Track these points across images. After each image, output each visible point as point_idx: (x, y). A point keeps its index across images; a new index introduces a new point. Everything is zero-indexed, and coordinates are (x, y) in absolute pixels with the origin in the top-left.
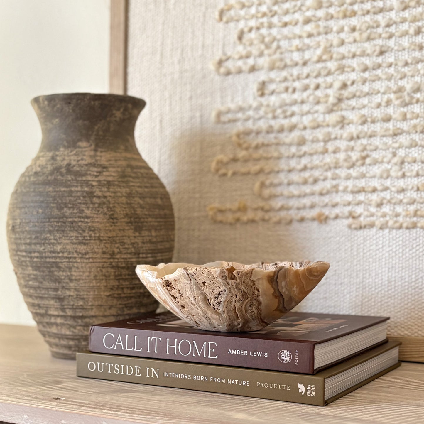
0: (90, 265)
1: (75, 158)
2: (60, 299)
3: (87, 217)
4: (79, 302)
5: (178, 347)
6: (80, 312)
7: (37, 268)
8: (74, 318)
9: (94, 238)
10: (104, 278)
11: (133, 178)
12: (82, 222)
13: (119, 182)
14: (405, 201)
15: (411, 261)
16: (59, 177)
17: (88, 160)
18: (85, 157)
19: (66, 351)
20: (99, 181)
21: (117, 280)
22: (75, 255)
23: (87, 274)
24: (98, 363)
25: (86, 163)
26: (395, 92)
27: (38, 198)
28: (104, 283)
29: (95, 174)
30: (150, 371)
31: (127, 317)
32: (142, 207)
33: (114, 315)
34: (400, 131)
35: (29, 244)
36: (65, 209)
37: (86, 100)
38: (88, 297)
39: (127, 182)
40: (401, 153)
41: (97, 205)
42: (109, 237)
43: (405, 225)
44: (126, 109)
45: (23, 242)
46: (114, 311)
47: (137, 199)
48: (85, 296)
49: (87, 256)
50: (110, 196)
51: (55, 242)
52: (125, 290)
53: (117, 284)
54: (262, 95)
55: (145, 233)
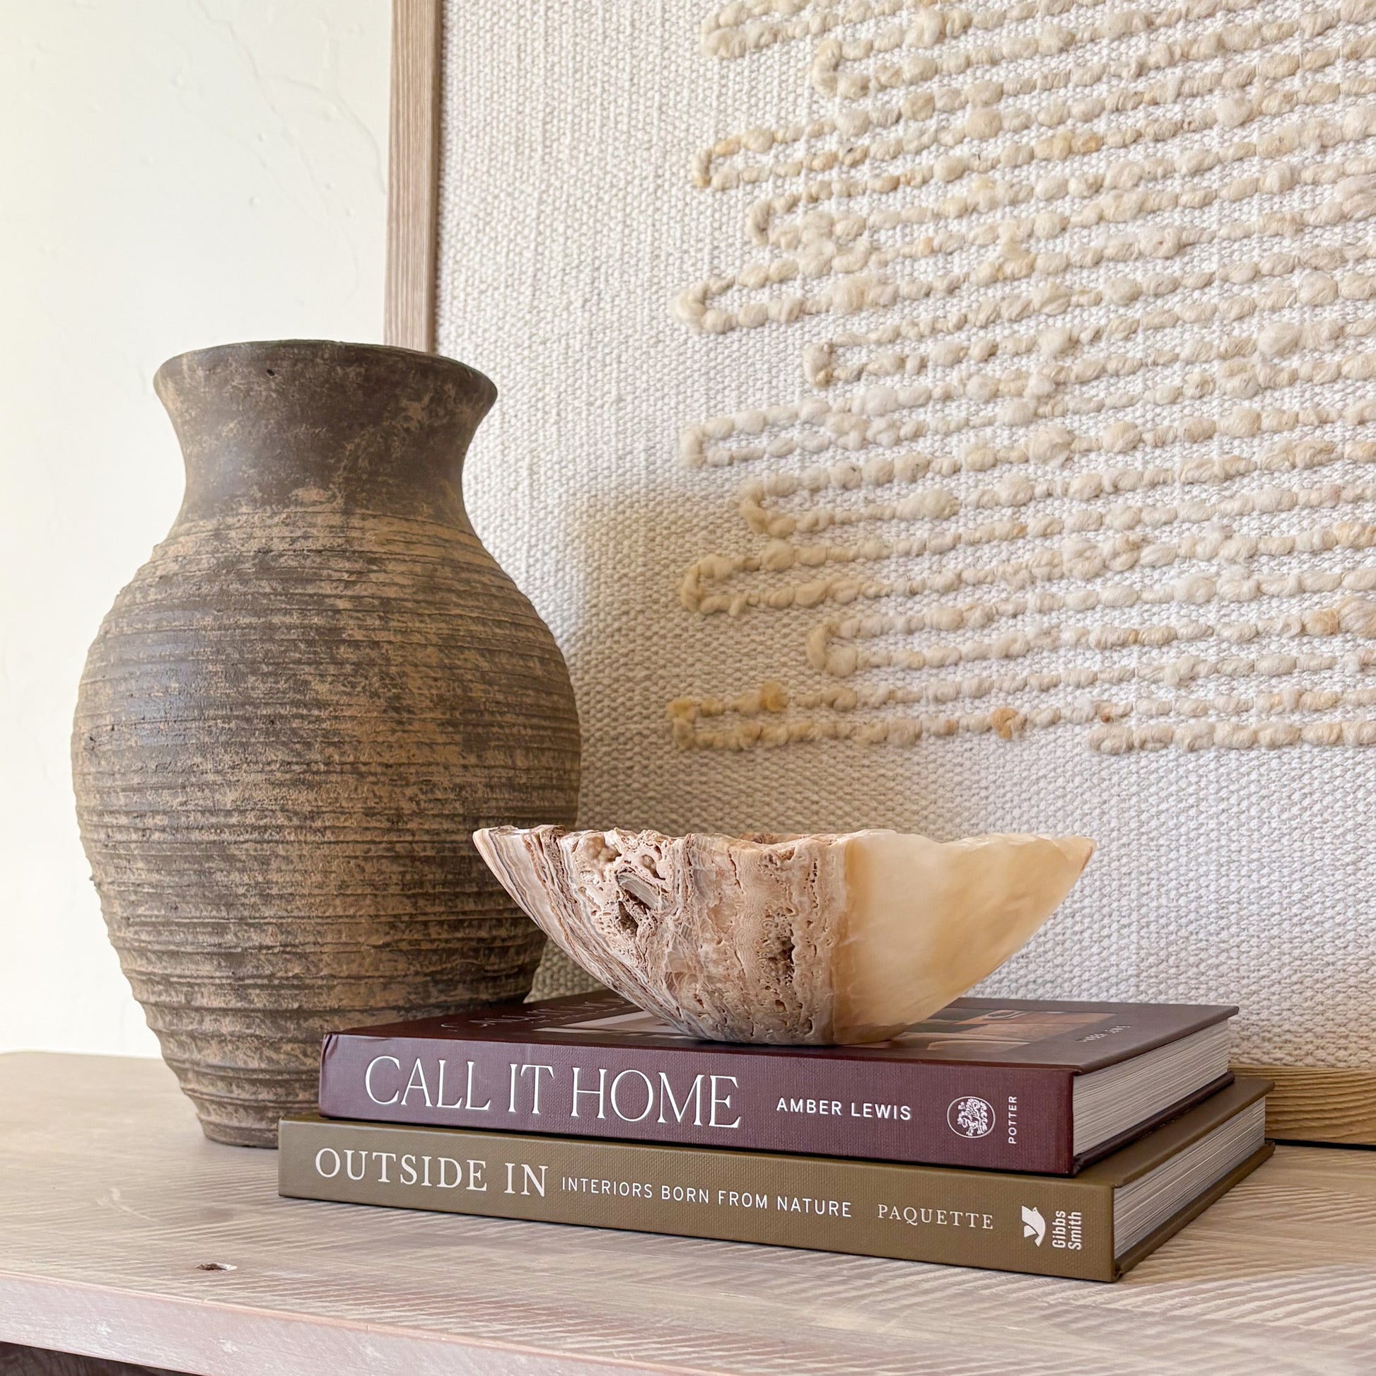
0: (325, 850)
1: (286, 532)
2: (231, 958)
3: (320, 705)
4: (289, 966)
5: (609, 1093)
6: (294, 998)
7: (161, 862)
8: (274, 1015)
9: (338, 768)
10: (369, 891)
11: (459, 594)
12: (302, 717)
13: (417, 602)
14: (1264, 665)
15: (1285, 841)
16: (235, 586)
17: (322, 539)
18: (314, 531)
19: (249, 1122)
20: (357, 598)
21: (408, 897)
22: (281, 820)
23: (318, 878)
24: (349, 1153)
25: (318, 546)
26: (1225, 357)
27: (168, 649)
28: (367, 907)
29: (346, 576)
30: (519, 1173)
31: (437, 1013)
32: (484, 679)
33: (398, 1008)
34: (1242, 466)
35: (139, 789)
36: (252, 679)
37: (319, 360)
38: (318, 949)
39: (443, 604)
40: (1249, 528)
41: (348, 668)
42: (388, 766)
43: (1265, 737)
44: (438, 399)
45: (119, 783)
46: (397, 995)
47: (471, 655)
48: (309, 949)
49: (318, 824)
50: (390, 642)
51: (219, 779)
52: (434, 931)
53: (409, 909)
54: (828, 382)
55: (496, 757)
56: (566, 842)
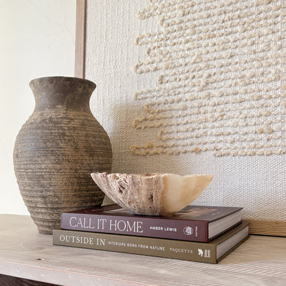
0: (62, 176)
1: (55, 114)
2: (44, 197)
3: (61, 148)
4: (55, 199)
5: (117, 225)
6: (56, 205)
7: (30, 179)
8: (52, 209)
9: (65, 160)
10: (71, 184)
11: (89, 126)
12: (58, 150)
13: (80, 128)
14: (248, 139)
15: (252, 174)
16: (45, 125)
17: (62, 115)
18: (60, 114)
19: (47, 229)
20: (69, 127)
21: (79, 185)
22: (54, 170)
23: (61, 182)
24: (67, 236)
25: (61, 117)
26: (240, 78)
27: (32, 137)
28: (70, 187)
29: (66, 123)
30: (99, 240)
32: (94, 143)
33: (76, 207)
34: (243, 100)
35: (26, 164)
36: (48, 143)
37: (61, 80)
38: (61, 196)
39: (85, 128)
40: (245, 112)
41: (67, 141)
42: (74, 160)
43: (248, 154)
44: (85, 88)
45: (22, 163)
46: (76, 205)
47: (91, 138)
48: (59, 196)
49: (61, 171)
50: (75, 136)
51: (42, 162)
52: (83, 192)
53: (79, 188)
54: (161, 83)
55: (95, 158)
56: (109, 176)
